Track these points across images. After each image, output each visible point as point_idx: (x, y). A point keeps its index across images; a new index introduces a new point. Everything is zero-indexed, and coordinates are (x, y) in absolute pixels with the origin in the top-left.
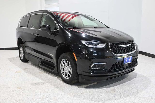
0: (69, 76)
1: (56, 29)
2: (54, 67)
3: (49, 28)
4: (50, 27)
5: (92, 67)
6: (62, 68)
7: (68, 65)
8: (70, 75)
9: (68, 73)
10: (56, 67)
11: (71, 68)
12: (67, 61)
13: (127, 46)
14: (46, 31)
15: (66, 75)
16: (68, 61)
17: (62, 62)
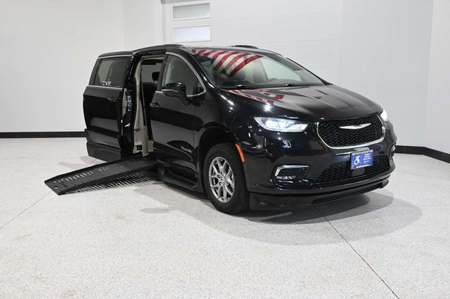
0: (228, 196)
1: (199, 90)
2: (196, 180)
3: (183, 89)
4: (185, 86)
5: (279, 175)
6: (212, 179)
7: (227, 170)
8: (231, 194)
9: (226, 190)
10: (200, 178)
11: (233, 177)
12: (224, 161)
13: (360, 128)
14: (175, 95)
15: (222, 195)
16: (226, 161)
17: (212, 165)
